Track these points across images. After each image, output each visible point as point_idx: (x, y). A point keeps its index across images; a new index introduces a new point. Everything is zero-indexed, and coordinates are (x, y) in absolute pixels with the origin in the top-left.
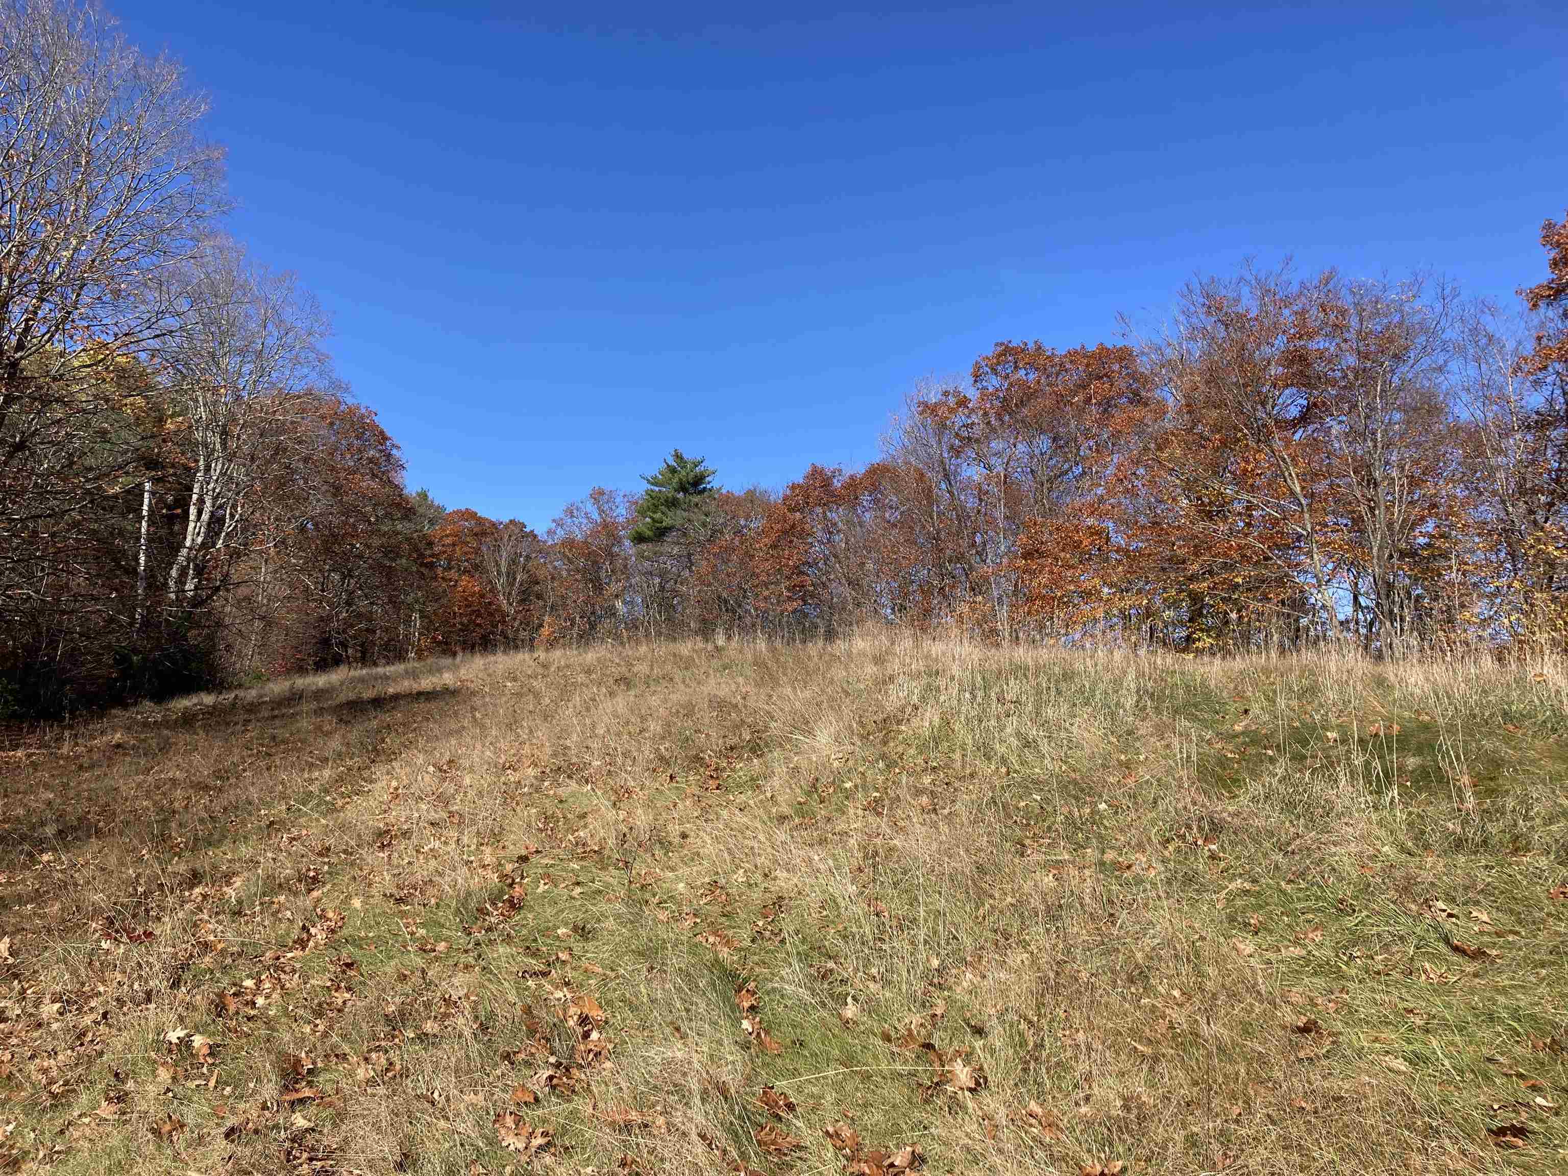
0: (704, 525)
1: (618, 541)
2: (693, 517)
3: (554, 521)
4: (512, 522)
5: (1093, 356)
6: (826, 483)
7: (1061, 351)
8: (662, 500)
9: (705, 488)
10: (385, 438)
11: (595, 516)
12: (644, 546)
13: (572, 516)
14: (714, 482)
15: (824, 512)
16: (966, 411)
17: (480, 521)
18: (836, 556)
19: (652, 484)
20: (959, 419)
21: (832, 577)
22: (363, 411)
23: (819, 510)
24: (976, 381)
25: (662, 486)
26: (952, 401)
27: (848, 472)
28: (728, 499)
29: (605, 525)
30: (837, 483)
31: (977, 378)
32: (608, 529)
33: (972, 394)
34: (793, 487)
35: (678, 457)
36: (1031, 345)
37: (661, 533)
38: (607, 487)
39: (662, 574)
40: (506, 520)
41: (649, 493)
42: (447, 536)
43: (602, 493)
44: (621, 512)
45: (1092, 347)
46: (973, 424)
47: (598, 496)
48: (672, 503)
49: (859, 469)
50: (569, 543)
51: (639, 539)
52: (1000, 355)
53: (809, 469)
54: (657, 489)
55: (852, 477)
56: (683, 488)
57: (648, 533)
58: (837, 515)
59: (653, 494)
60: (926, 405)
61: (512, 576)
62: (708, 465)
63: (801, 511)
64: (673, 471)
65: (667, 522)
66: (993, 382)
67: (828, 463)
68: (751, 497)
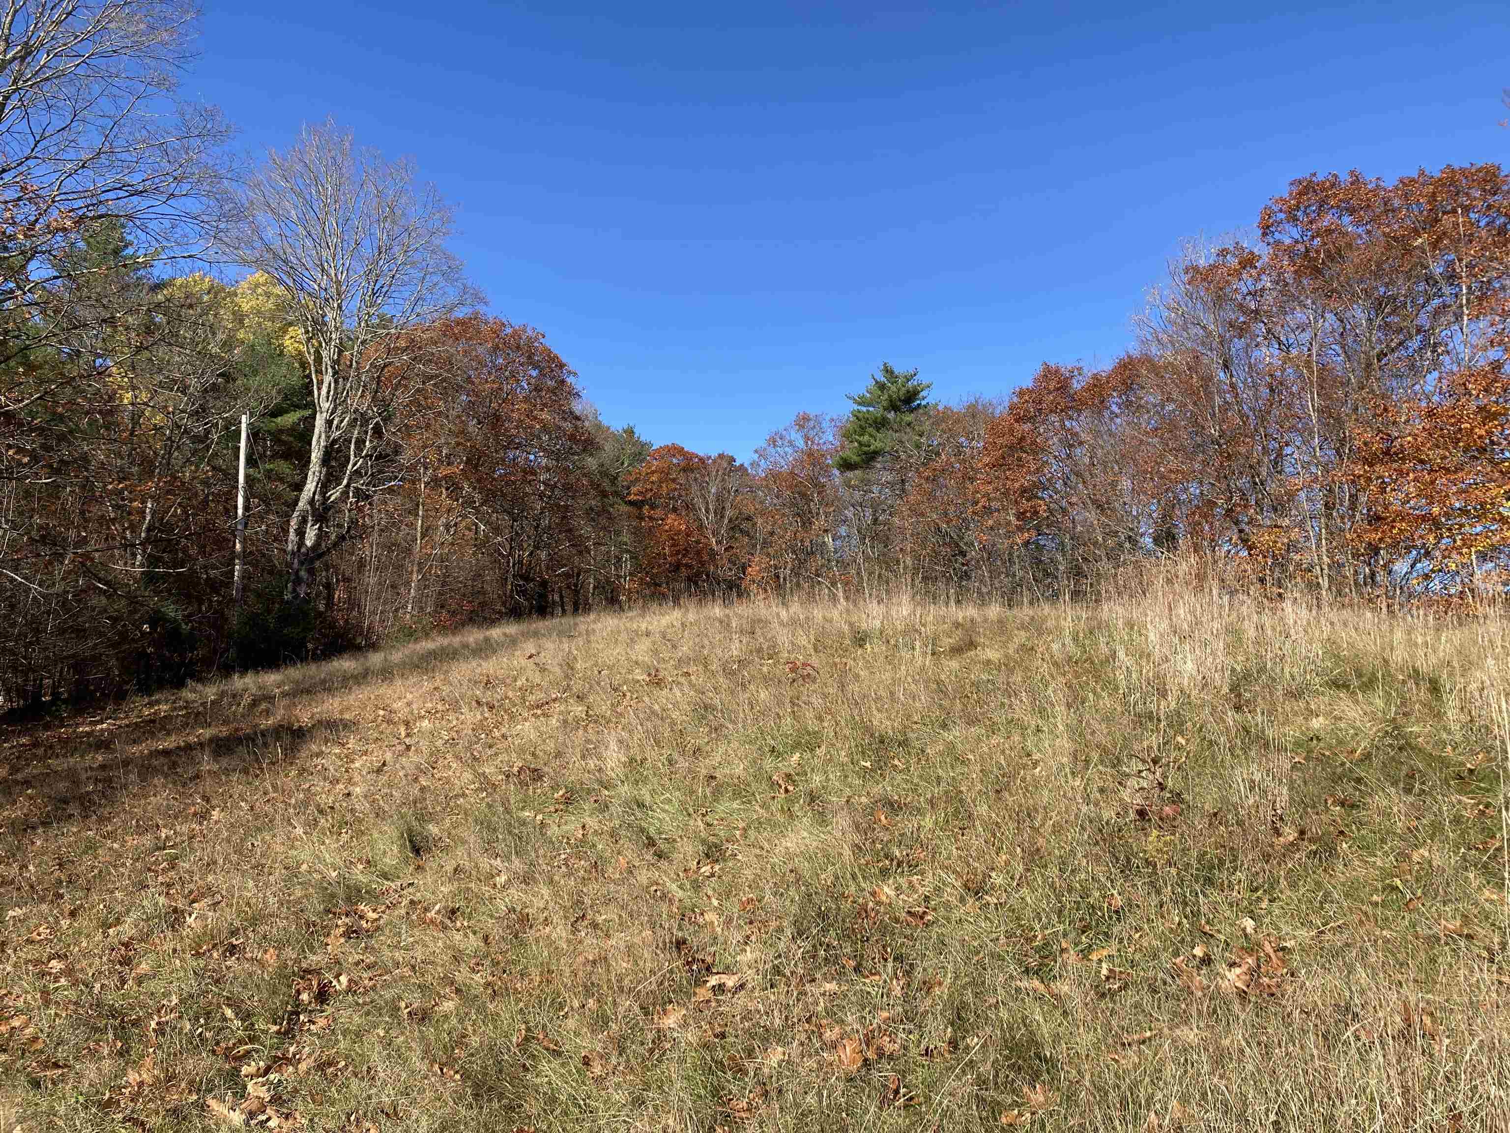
0: (918, 446)
1: (826, 469)
2: (905, 438)
3: (756, 451)
4: (721, 456)
5: (1439, 183)
6: (1063, 386)
7: (1390, 182)
8: (870, 422)
9: (919, 405)
10: (561, 366)
11: (800, 443)
12: (850, 474)
13: (775, 446)
14: (929, 398)
15: (1062, 421)
16: (1254, 272)
17: (688, 457)
18: (1078, 474)
19: (860, 404)
20: (1244, 284)
21: (1074, 499)
22: (530, 332)
23: (1053, 418)
24: (1265, 234)
25: (869, 405)
26: (1233, 262)
27: (1089, 372)
28: (943, 417)
29: (810, 454)
30: (1076, 385)
31: (1266, 230)
32: (813, 457)
33: (1263, 251)
34: (1021, 393)
35: (888, 371)
36: (1345, 178)
37: (869, 458)
38: (812, 412)
39: (875, 506)
40: (714, 454)
41: (857, 415)
42: (653, 472)
43: (806, 418)
44: (829, 439)
45: (1435, 171)
46: (1263, 289)
47: (803, 422)
48: (881, 424)
49: (1105, 365)
50: (774, 476)
51: (846, 465)
52: (1301, 194)
53: (1039, 369)
54: (864, 409)
55: (1095, 377)
56: (893, 406)
57: (855, 458)
58: (1081, 424)
59: (860, 415)
60: (1196, 269)
61: (720, 512)
62: (923, 378)
63: (1031, 419)
64: (882, 387)
65: (876, 445)
66: (1289, 235)
67: (1064, 362)
68: (973, 412)
